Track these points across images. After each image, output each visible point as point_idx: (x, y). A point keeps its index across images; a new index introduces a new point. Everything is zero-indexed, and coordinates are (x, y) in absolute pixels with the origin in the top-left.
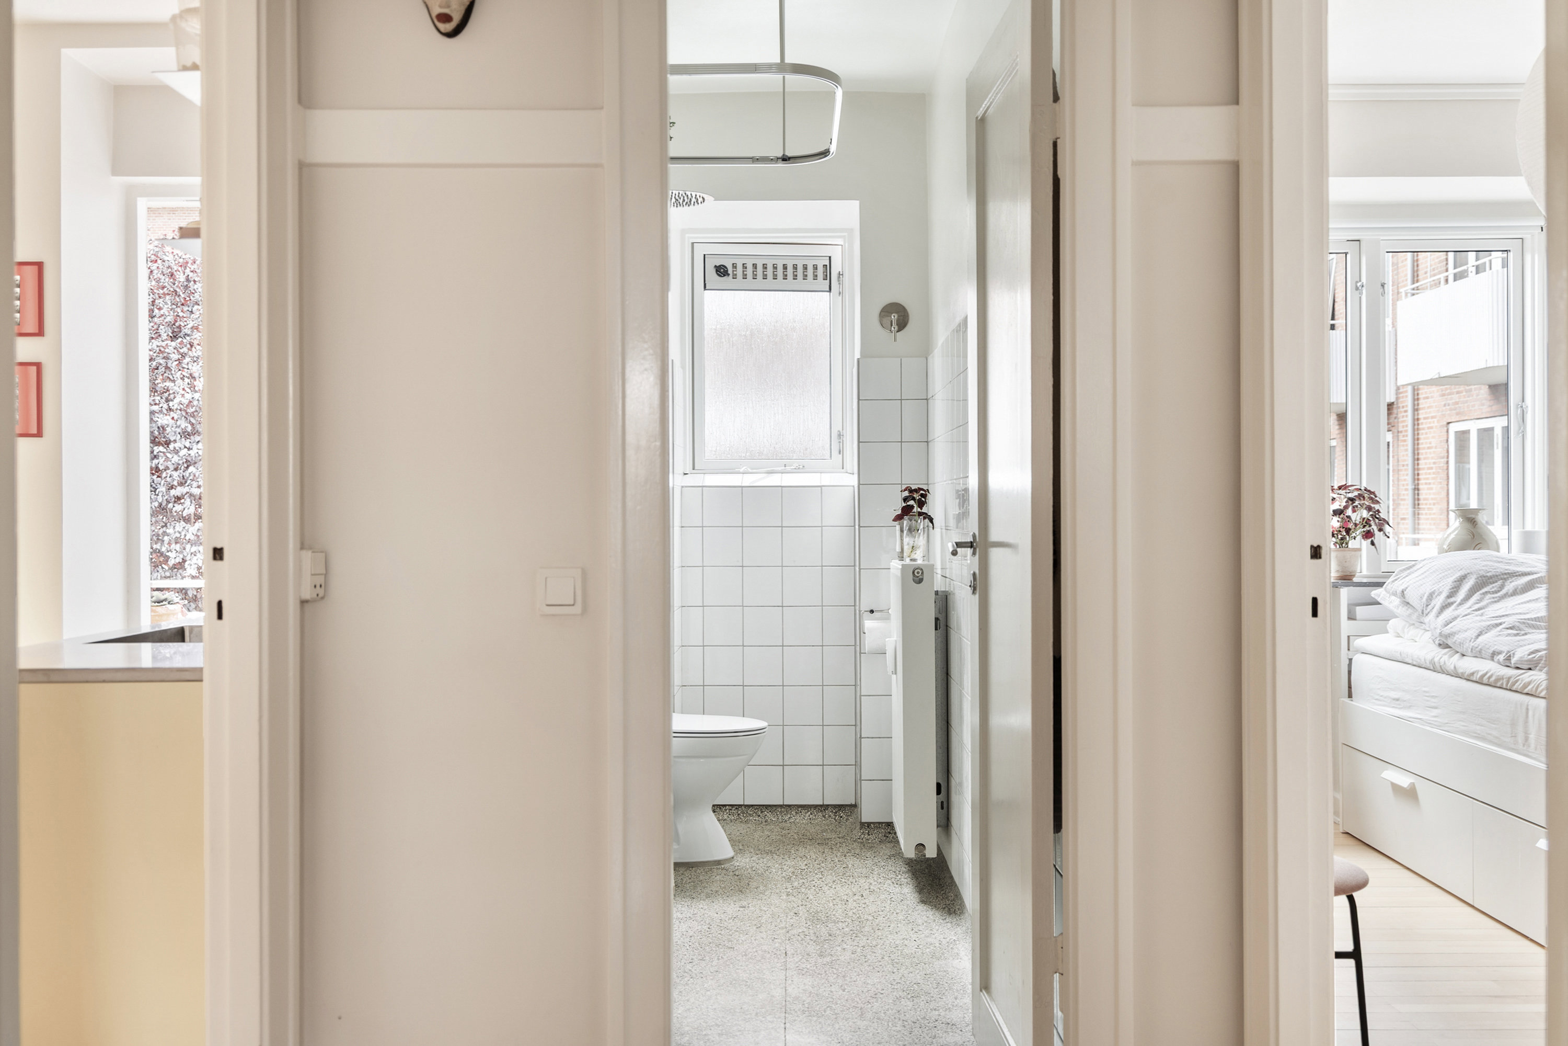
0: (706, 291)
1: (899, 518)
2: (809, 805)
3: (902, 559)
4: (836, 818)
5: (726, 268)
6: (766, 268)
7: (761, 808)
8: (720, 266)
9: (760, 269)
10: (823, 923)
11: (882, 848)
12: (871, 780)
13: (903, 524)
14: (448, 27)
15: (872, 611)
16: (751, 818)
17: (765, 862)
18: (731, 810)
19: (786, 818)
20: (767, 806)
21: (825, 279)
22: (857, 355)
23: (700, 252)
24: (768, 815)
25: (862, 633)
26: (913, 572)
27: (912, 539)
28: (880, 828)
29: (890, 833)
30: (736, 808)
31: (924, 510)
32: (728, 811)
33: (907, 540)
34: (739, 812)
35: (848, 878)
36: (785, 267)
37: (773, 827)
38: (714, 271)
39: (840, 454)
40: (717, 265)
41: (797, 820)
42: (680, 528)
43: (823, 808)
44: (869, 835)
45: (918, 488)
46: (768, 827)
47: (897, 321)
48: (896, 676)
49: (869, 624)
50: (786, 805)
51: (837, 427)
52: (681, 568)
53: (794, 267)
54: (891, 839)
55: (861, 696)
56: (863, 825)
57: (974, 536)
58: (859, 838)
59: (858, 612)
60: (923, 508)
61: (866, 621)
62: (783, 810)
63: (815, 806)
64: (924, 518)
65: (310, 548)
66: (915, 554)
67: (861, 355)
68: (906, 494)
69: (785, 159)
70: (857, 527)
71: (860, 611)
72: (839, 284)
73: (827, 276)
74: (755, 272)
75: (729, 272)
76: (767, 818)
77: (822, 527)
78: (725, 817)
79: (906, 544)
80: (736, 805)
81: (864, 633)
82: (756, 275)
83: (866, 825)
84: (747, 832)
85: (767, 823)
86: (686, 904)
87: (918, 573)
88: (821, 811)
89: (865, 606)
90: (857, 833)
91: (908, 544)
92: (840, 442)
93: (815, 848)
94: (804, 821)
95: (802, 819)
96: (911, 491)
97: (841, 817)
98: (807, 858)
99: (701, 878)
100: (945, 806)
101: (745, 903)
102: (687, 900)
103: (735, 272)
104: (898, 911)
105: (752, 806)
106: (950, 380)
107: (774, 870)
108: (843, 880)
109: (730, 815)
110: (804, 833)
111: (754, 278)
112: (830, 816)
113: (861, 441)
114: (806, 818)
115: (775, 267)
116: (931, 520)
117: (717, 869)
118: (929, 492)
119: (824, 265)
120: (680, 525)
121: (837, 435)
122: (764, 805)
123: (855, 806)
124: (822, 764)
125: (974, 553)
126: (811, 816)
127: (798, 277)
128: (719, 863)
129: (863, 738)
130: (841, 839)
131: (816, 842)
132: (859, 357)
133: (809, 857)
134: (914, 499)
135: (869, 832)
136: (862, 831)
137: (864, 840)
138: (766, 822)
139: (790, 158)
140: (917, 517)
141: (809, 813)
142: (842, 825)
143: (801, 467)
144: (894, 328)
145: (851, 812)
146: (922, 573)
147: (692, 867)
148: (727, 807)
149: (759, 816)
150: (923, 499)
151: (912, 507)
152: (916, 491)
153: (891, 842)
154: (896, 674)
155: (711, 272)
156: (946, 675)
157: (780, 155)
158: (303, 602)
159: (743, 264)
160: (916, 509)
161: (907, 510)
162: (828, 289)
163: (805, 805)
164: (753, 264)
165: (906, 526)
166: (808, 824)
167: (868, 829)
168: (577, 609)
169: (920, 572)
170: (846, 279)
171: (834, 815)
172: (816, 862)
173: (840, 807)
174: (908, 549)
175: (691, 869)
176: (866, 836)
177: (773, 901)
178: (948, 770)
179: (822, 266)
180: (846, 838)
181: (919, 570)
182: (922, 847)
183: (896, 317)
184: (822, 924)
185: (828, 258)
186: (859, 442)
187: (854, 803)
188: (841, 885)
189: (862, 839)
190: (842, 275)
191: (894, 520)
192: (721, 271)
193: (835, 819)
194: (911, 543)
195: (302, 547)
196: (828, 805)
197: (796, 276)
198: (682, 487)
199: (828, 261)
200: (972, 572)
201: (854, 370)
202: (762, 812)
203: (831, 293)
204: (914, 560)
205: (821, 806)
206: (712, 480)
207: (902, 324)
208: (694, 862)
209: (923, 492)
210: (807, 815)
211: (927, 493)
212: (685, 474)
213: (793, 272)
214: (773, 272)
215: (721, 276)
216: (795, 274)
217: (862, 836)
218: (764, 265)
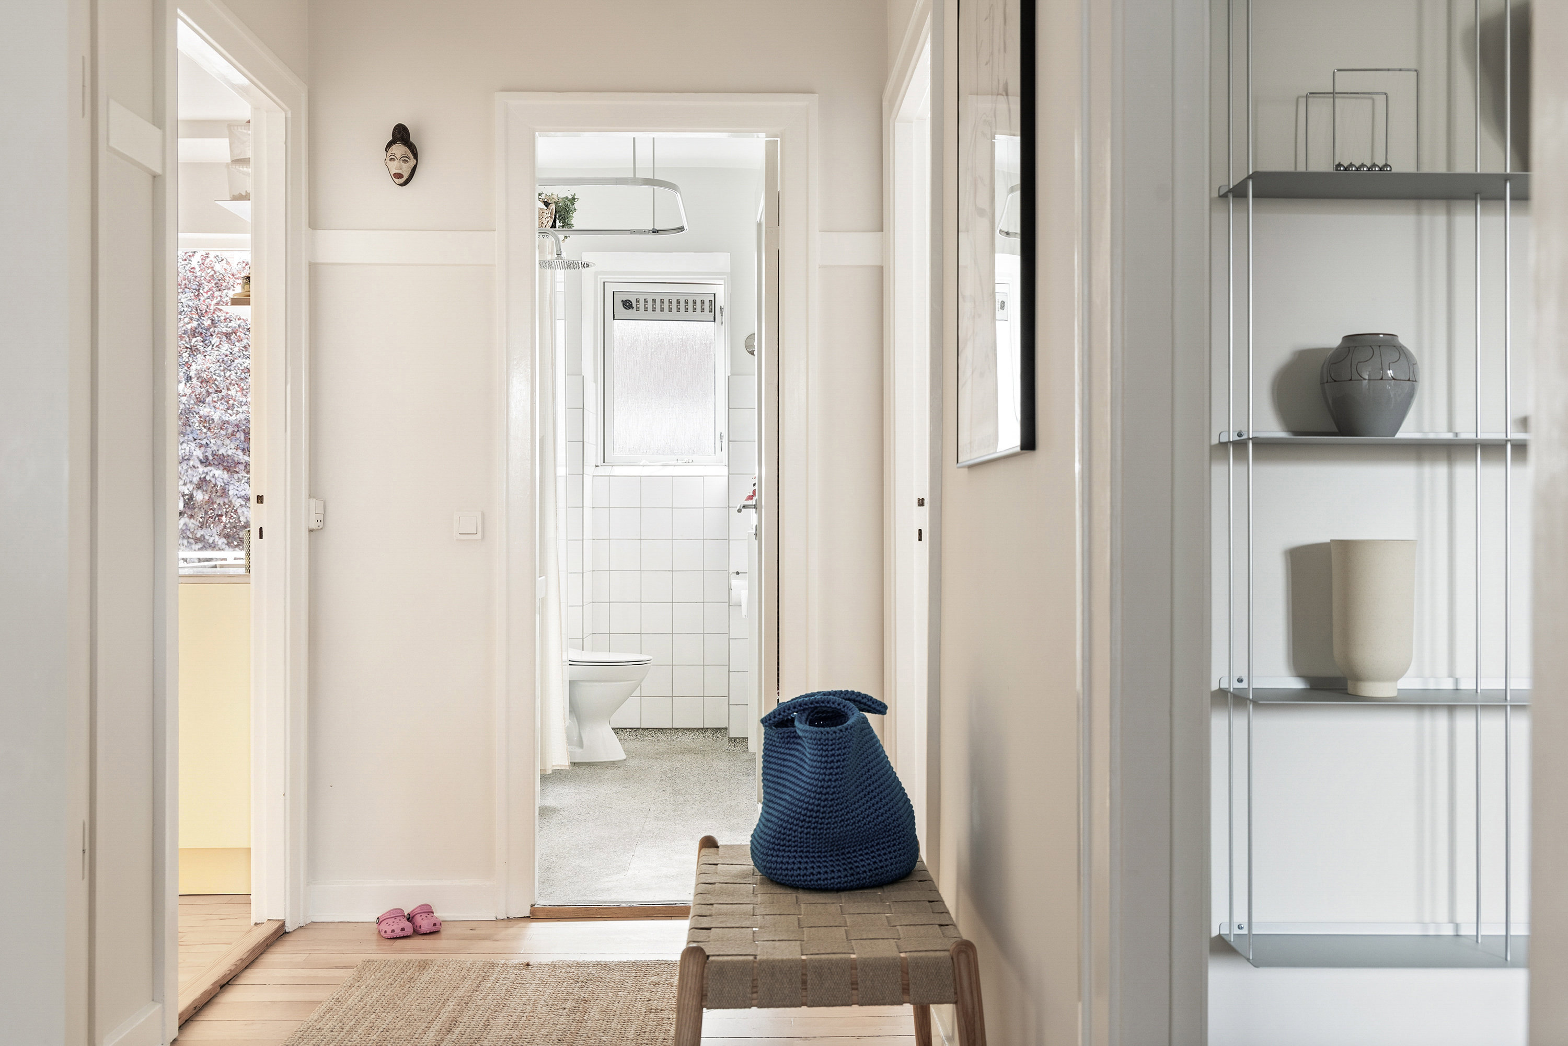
0: (615, 321)
2: (692, 728)
4: (714, 738)
5: (631, 302)
6: (663, 302)
7: (654, 730)
8: (626, 301)
9: (658, 303)
11: (743, 755)
12: (735, 705)
14: (402, 181)
15: (738, 573)
16: (646, 738)
17: (650, 764)
18: (630, 732)
19: (674, 738)
20: (659, 729)
21: (710, 312)
22: (727, 373)
23: (610, 289)
24: (660, 736)
25: (730, 590)
28: (743, 742)
30: (635, 731)
32: (626, 732)
34: (637, 734)
36: (678, 302)
37: (663, 744)
38: (621, 304)
40: (624, 300)
41: (683, 740)
42: (591, 509)
43: (704, 730)
44: (735, 747)
46: (659, 744)
49: (735, 583)
50: (674, 728)
51: (720, 429)
52: (592, 541)
53: (685, 302)
55: (729, 640)
56: (730, 739)
58: (727, 748)
59: (728, 576)
61: (733, 581)
62: (672, 732)
63: (698, 729)
65: (314, 498)
69: (655, 232)
70: (728, 507)
71: (729, 574)
72: (722, 315)
73: (712, 310)
74: (654, 306)
75: (633, 306)
76: (659, 738)
77: (703, 508)
78: (626, 737)
80: (634, 728)
81: (732, 590)
82: (655, 308)
83: (733, 740)
85: (658, 741)
88: (702, 733)
89: (733, 569)
90: (726, 744)
92: (721, 442)
94: (688, 741)
95: (687, 739)
97: (717, 736)
103: (638, 306)
105: (648, 729)
107: (655, 768)
109: (627, 734)
110: (688, 746)
111: (653, 311)
112: (709, 736)
113: (730, 440)
114: (690, 738)
117: (611, 767)
119: (710, 301)
120: (591, 507)
121: (719, 436)
122: (657, 728)
123: (727, 728)
124: (703, 696)
126: (694, 736)
127: (689, 310)
128: (612, 763)
129: (730, 673)
130: (714, 749)
132: (730, 375)
135: (734, 745)
136: (729, 743)
139: (658, 231)
141: (693, 734)
142: (717, 740)
143: (691, 461)
145: (724, 732)
148: (626, 729)
149: (652, 736)
155: (619, 306)
157: (651, 228)
158: (311, 531)
159: (645, 299)
162: (711, 320)
163: (690, 728)
164: (653, 299)
166: (691, 742)
167: (735, 743)
168: (479, 536)
170: (725, 312)
171: (711, 735)
173: (718, 730)
176: (732, 748)
179: (708, 302)
180: (718, 748)
185: (713, 295)
187: (726, 726)
189: (730, 750)
190: (725, 309)
192: (627, 305)
193: (712, 739)
195: (310, 497)
196: (708, 728)
198: (594, 476)
199: (713, 297)
202: (655, 734)
203: (714, 324)
205: (702, 729)
206: (617, 471)
208: (594, 762)
210: (691, 736)
212: (596, 466)
213: (685, 306)
214: (669, 306)
215: (626, 309)
216: (687, 307)
217: (730, 748)
218: (661, 300)
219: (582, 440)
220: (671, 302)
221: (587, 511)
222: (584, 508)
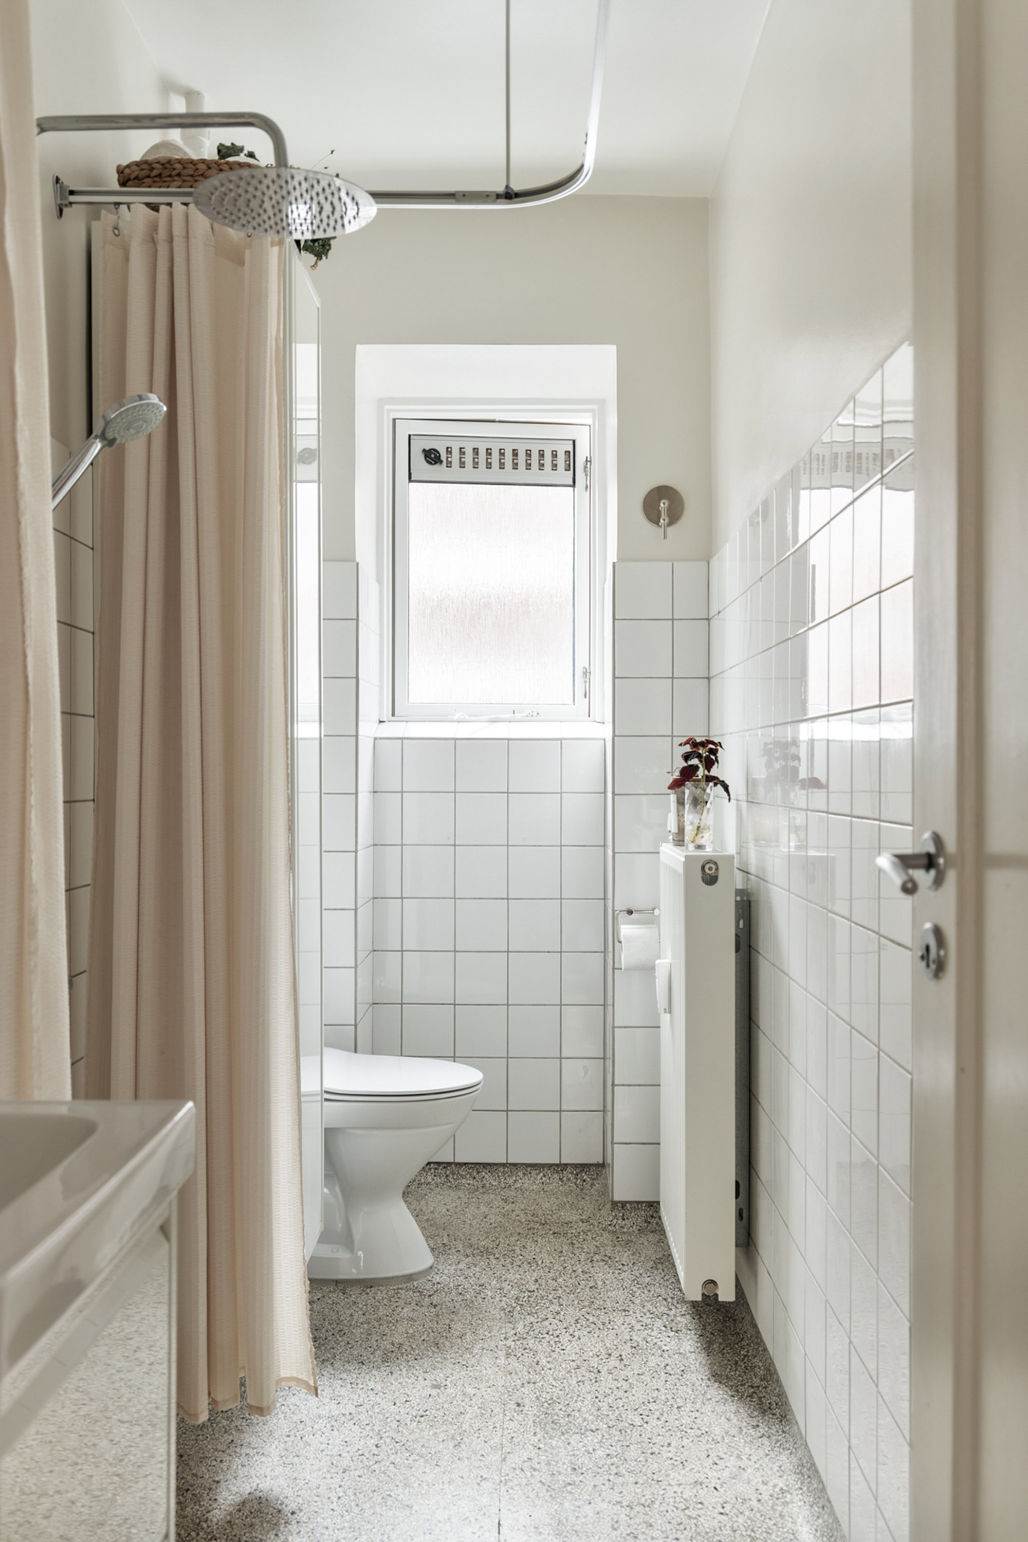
0: (411, 484)
1: (677, 785)
2: (541, 1164)
3: (681, 843)
4: (578, 1183)
5: (438, 453)
6: (490, 454)
7: (477, 1166)
8: (430, 450)
9: (482, 455)
10: (563, 1434)
11: (643, 1244)
12: (626, 1144)
13: (684, 793)
15: (630, 912)
16: (463, 1181)
17: (477, 1275)
18: (437, 1169)
19: (511, 1181)
20: (485, 1165)
21: (568, 469)
22: (612, 557)
23: (404, 430)
24: (486, 1176)
25: (616, 942)
26: (703, 868)
27: (698, 816)
28: (638, 1209)
29: (652, 1217)
30: (444, 1167)
31: (714, 772)
32: (433, 1171)
33: (689, 817)
34: (448, 1173)
35: (598, 1312)
36: (515, 453)
37: (492, 1196)
38: (422, 456)
39: (585, 697)
40: (427, 449)
41: (525, 1185)
42: (372, 794)
43: (560, 1167)
44: (624, 1219)
45: (707, 740)
46: (486, 1197)
47: (668, 510)
48: (671, 1017)
49: (627, 930)
50: (511, 1164)
51: (582, 663)
52: (372, 847)
53: (527, 453)
54: (654, 1225)
55: (614, 1027)
56: (614, 1204)
57: (937, 840)
58: (610, 1225)
59: (610, 911)
60: (712, 770)
61: (622, 927)
62: (506, 1169)
63: (550, 1166)
64: (715, 785)
66: (702, 837)
67: (618, 559)
68: (688, 748)
69: (509, 195)
70: (610, 795)
71: (613, 911)
72: (586, 475)
73: (571, 464)
74: (476, 460)
75: (442, 458)
76: (485, 1182)
77: (562, 793)
78: (429, 1180)
79: (689, 823)
80: (443, 1163)
81: (620, 942)
82: (477, 463)
83: (620, 1205)
84: (456, 1207)
85: (484, 1190)
86: (349, 1379)
87: (710, 869)
88: (557, 1172)
89: (620, 904)
90: (606, 1215)
91: (692, 823)
92: (585, 682)
93: (549, 1242)
94: (535, 1187)
95: (531, 1183)
96: (695, 745)
97: (584, 1181)
98: (538, 1265)
99: (382, 1312)
100: (745, 1215)
101: (440, 1376)
102: (351, 1368)
103: (449, 459)
104: (680, 1402)
105: (465, 1164)
106: (761, 575)
107: (489, 1293)
108: (591, 1319)
109: (435, 1176)
110: (534, 1210)
111: (474, 467)
112: (569, 1180)
113: (616, 676)
114: (537, 1182)
115: (502, 453)
116: (726, 788)
117: (408, 1290)
118: (721, 747)
119: (566, 452)
120: (372, 790)
121: (582, 673)
122: (481, 1164)
123: (603, 1165)
124: (559, 1109)
125: (938, 882)
126: (544, 1179)
127: (532, 467)
128: (410, 1278)
129: (617, 1085)
130: (585, 1225)
131: (550, 1230)
132: (615, 560)
133: (540, 1262)
134: (699, 756)
135: (623, 1215)
136: (614, 1214)
137: (617, 1227)
138: (483, 1187)
139: (513, 195)
140: (704, 783)
141: (542, 1174)
142: (586, 1194)
143: (535, 714)
144: (664, 520)
145: (598, 1174)
146: (717, 869)
147: (371, 1287)
148: (432, 1165)
149: (474, 1178)
150: (713, 757)
151: (696, 768)
152: (703, 744)
153: (655, 1232)
154: (670, 1012)
155: (418, 458)
156: (748, 1019)
157: (501, 189)
159: (461, 448)
160: (701, 772)
161: (688, 774)
162: (571, 483)
163: (537, 1164)
164: (474, 449)
165: (688, 797)
166: (540, 1191)
167: (623, 1211)
169: (714, 867)
170: (595, 466)
171: (575, 1178)
172: (551, 1275)
173: (583, 1167)
174: (692, 830)
175: (368, 1290)
176: (619, 1222)
177: (484, 1372)
178: (750, 1162)
179: (564, 453)
180: (592, 1221)
181: (712, 865)
182: (712, 1285)
183: (667, 504)
184: (560, 1438)
185: (572, 442)
186: (614, 678)
187: (601, 1162)
188: (588, 1330)
189: (615, 1226)
190: (590, 461)
191: (670, 788)
192: (432, 457)
193: (576, 1184)
194: (696, 822)
196: (567, 1164)
197: (530, 465)
198: (375, 739)
199: (572, 446)
200: (928, 926)
201: (606, 586)
202: (478, 1173)
203: (576, 489)
204: (700, 847)
205: (557, 1165)
206: (416, 729)
207: (675, 516)
208: (374, 1279)
209: (713, 747)
210: (539, 1177)
211: (719, 747)
212: (381, 722)
213: (527, 460)
214: (500, 459)
215: (430, 463)
216: (529, 461)
217: (615, 1221)
218: (487, 449)
219: (355, 676)
220: (503, 454)
221: (364, 797)
222: (360, 795)
